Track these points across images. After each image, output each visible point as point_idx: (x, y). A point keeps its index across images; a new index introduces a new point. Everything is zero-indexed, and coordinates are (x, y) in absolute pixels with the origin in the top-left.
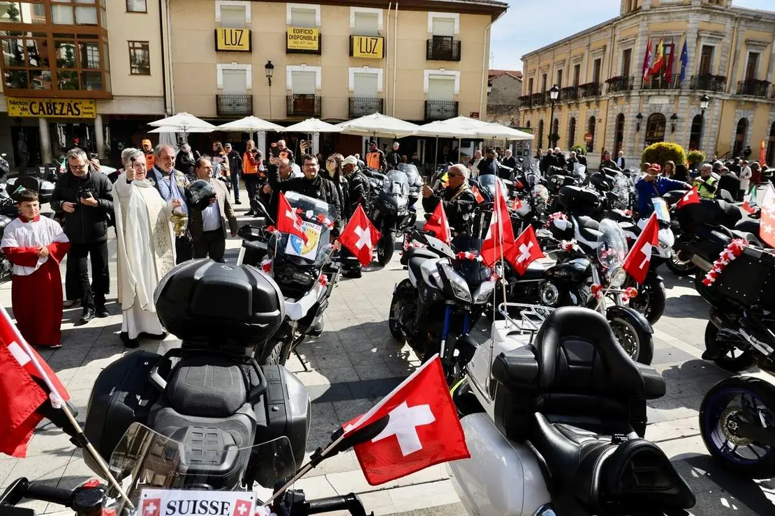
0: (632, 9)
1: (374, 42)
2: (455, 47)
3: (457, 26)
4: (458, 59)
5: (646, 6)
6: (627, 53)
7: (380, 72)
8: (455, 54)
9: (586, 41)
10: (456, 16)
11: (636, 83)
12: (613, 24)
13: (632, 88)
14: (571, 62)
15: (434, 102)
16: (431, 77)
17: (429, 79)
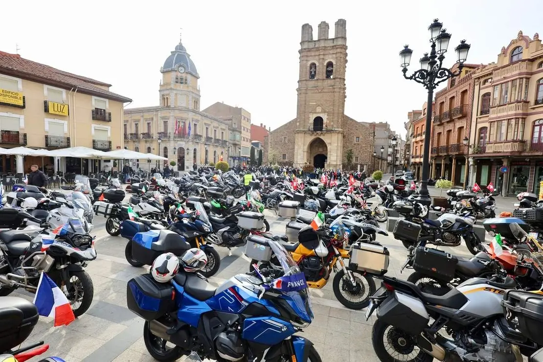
0: (166, 105)
1: (62, 106)
2: (107, 115)
3: (107, 105)
4: (110, 120)
5: (172, 106)
6: (165, 123)
7: (66, 122)
8: (107, 118)
9: (142, 114)
10: (107, 100)
11: (172, 136)
12: (156, 110)
13: (169, 137)
14: (132, 122)
15: (99, 141)
16: (96, 128)
17: (95, 129)
